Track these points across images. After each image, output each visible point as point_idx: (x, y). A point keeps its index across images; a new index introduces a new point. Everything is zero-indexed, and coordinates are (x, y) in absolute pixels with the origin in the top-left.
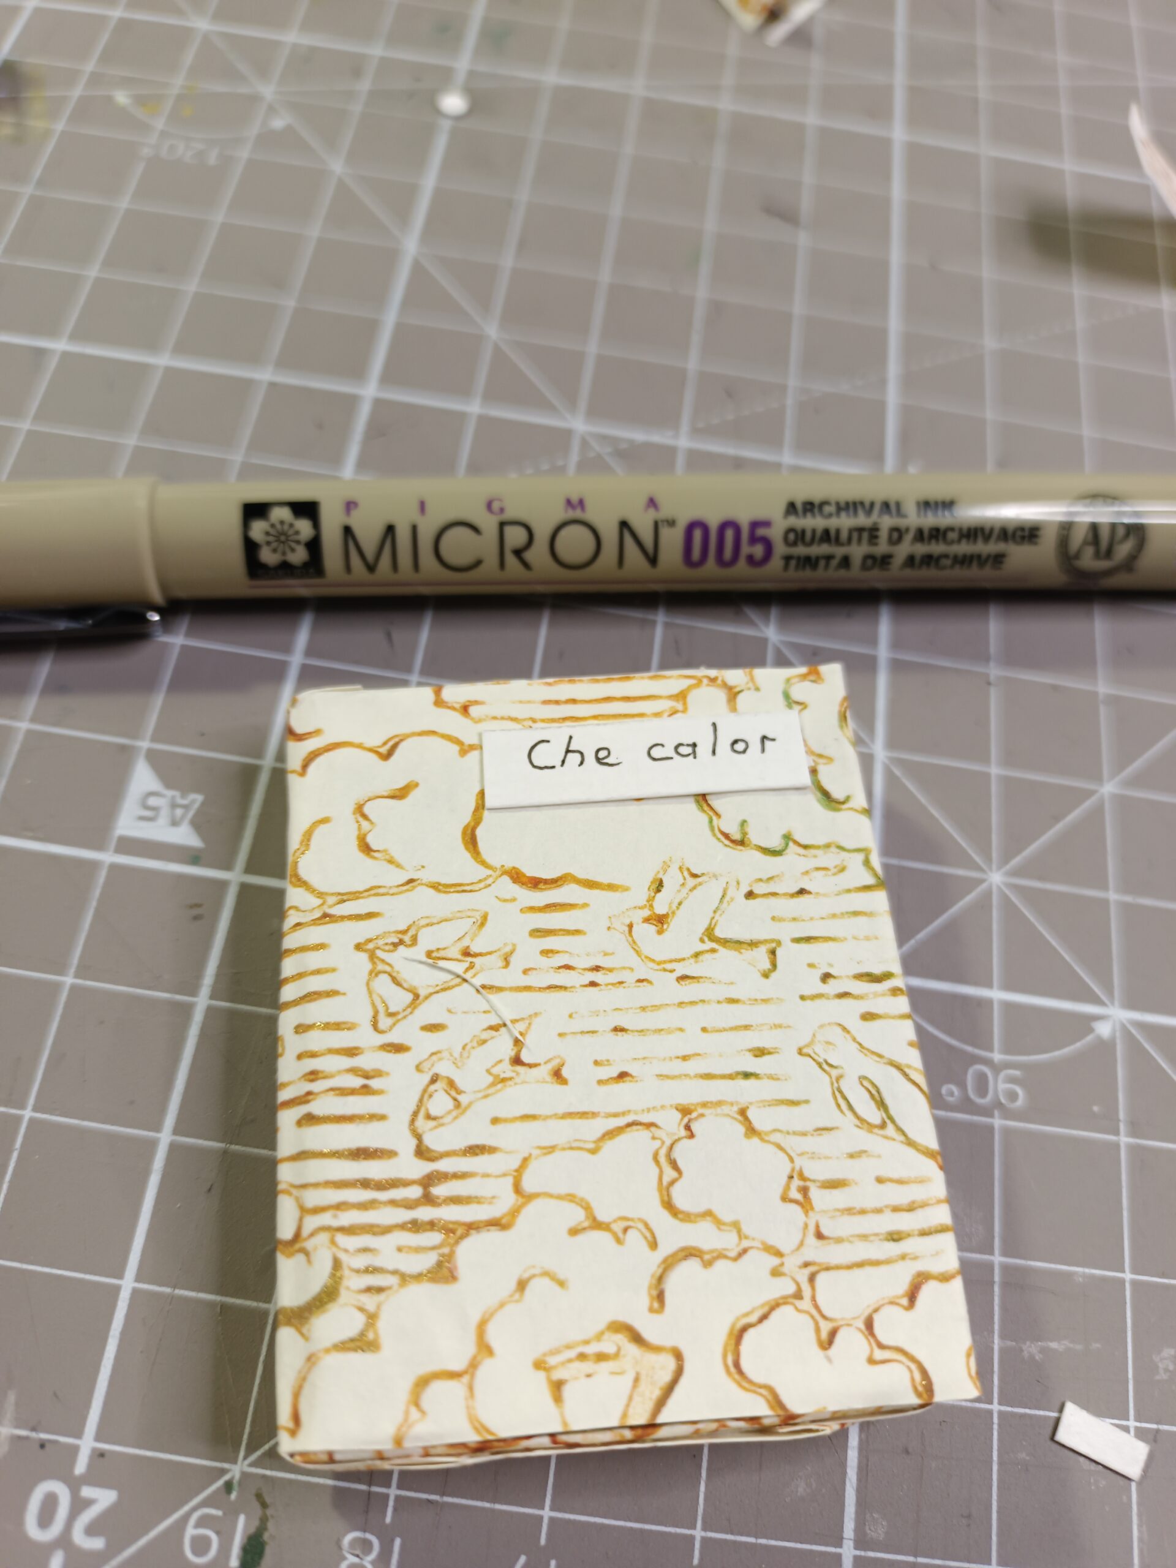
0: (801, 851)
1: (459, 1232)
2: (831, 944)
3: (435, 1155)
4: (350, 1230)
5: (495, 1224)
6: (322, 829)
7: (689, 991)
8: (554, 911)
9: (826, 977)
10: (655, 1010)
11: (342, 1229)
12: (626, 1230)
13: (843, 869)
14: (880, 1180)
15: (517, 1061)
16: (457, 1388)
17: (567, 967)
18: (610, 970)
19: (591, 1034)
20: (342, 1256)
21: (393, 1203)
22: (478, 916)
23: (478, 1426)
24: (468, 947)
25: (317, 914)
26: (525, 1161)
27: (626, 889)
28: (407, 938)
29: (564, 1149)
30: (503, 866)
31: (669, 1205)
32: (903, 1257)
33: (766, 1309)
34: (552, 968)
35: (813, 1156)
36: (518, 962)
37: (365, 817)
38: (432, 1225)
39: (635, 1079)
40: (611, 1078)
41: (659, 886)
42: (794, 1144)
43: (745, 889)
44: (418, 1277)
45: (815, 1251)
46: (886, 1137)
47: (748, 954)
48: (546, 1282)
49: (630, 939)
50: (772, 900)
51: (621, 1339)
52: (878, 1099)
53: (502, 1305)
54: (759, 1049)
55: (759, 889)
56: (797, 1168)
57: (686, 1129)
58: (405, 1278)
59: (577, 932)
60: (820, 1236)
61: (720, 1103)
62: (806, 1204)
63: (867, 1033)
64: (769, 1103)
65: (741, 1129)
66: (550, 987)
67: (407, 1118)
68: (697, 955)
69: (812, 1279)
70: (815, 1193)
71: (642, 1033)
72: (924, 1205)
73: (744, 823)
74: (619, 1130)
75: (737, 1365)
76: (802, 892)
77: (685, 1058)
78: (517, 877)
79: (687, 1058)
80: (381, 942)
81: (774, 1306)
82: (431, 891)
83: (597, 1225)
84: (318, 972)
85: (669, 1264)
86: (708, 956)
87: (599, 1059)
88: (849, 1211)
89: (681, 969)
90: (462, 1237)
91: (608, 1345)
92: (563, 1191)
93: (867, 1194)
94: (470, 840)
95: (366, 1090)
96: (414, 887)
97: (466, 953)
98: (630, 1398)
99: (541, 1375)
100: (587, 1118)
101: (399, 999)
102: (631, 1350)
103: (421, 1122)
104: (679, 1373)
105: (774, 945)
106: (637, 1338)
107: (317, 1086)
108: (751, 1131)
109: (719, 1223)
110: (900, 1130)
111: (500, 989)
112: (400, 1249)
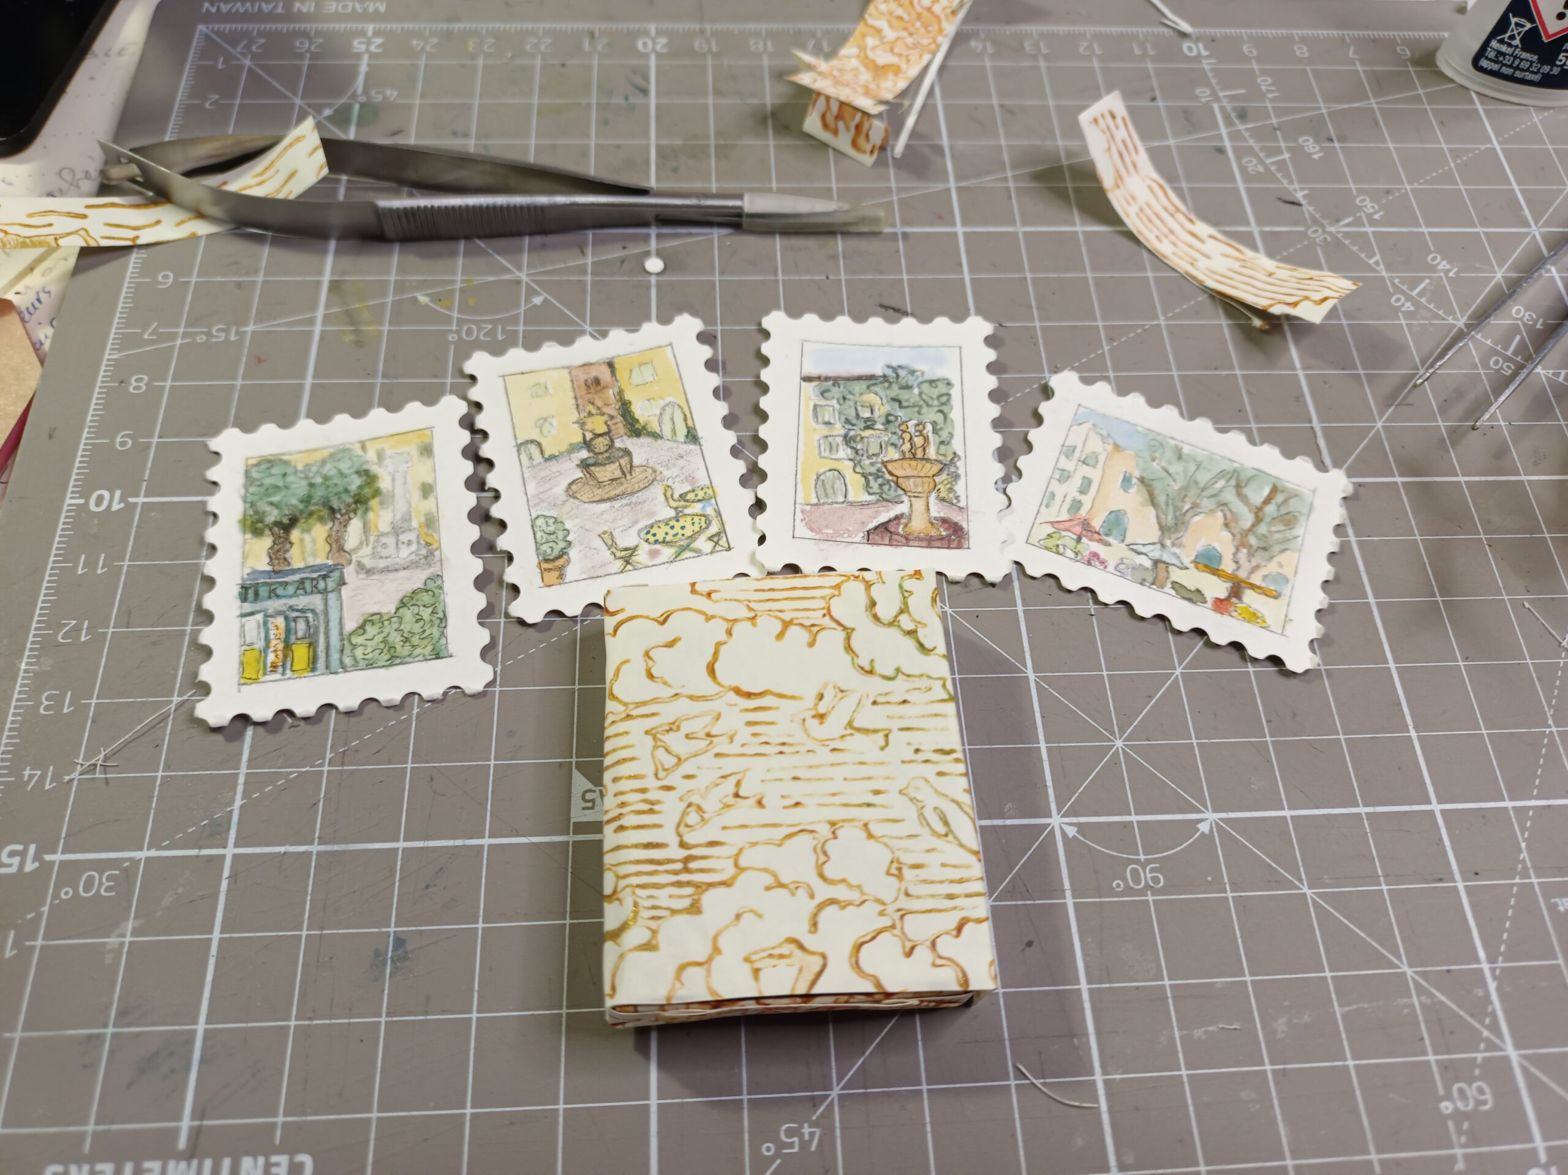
0: (905, 678)
2: (920, 732)
3: (690, 846)
4: (643, 886)
5: (724, 883)
6: (626, 667)
7: (836, 757)
8: (759, 711)
9: (917, 751)
10: (817, 768)
11: (638, 886)
12: (797, 888)
13: (930, 689)
14: (943, 865)
15: (737, 795)
16: (699, 971)
17: (767, 743)
18: (792, 745)
19: (780, 781)
20: (640, 901)
21: (667, 872)
22: (715, 714)
23: (712, 992)
24: (709, 732)
25: (624, 715)
26: (741, 850)
27: (801, 698)
28: (674, 727)
29: (763, 845)
30: (730, 686)
31: (821, 875)
32: (955, 908)
33: (875, 934)
34: (757, 743)
35: (906, 851)
36: (738, 740)
37: (651, 659)
38: (688, 884)
39: (805, 806)
40: (791, 805)
41: (821, 697)
42: (896, 844)
43: (872, 700)
44: (680, 911)
45: (904, 903)
46: (948, 842)
47: (872, 737)
48: (751, 915)
49: (804, 727)
50: (887, 707)
51: (792, 947)
52: (944, 820)
54: (876, 790)
55: (880, 699)
56: (896, 857)
57: (833, 834)
58: (674, 912)
59: (772, 723)
60: (907, 894)
61: (852, 820)
62: (900, 876)
63: (942, 783)
64: (880, 821)
65: (864, 835)
66: (756, 754)
67: (674, 826)
68: (842, 737)
69: (902, 917)
70: (906, 872)
71: (809, 781)
72: (968, 880)
73: (872, 661)
74: (795, 834)
75: (857, 963)
76: (905, 702)
77: (834, 795)
78: (738, 691)
80: (659, 730)
81: (880, 932)
82: (688, 700)
83: (781, 885)
84: (624, 747)
85: (821, 906)
86: (848, 737)
87: (784, 794)
88: (924, 881)
89: (833, 745)
90: (706, 890)
91: (786, 949)
92: (761, 866)
93: (934, 872)
94: (711, 670)
95: (651, 811)
96: (678, 698)
97: (708, 735)
98: (797, 980)
99: (747, 966)
100: (777, 827)
101: (670, 761)
102: (798, 953)
103: (682, 828)
104: (824, 966)
105: (887, 732)
106: (801, 947)
107: (625, 810)
108: (870, 836)
109: (850, 886)
110: (956, 838)
111: (727, 755)
112: (671, 896)
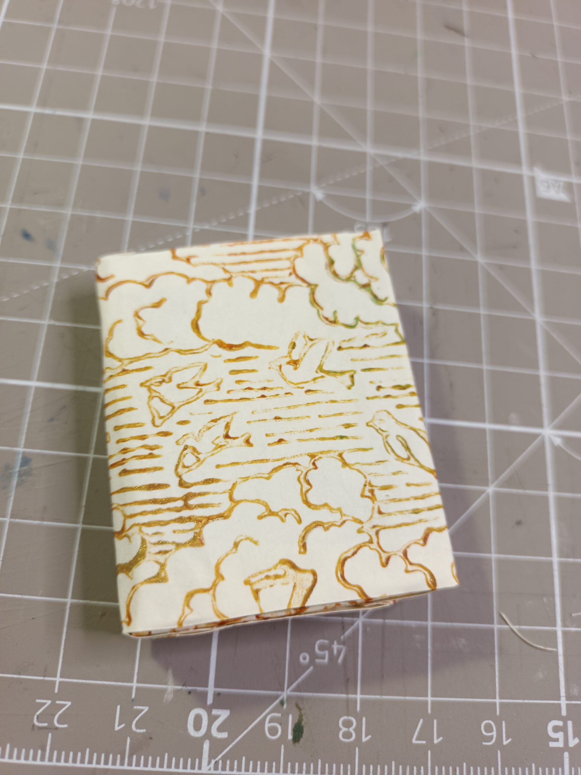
0: (364, 325)
1: (203, 521)
2: (380, 372)
3: (189, 485)
4: (149, 524)
5: (221, 516)
6: (118, 325)
7: (311, 398)
8: (242, 360)
9: (379, 388)
10: (294, 408)
11: (144, 524)
12: (286, 515)
13: (385, 334)
14: (408, 485)
15: (227, 436)
16: (207, 596)
17: (249, 388)
18: (272, 389)
19: (263, 421)
20: (147, 538)
21: (169, 509)
22: (202, 365)
23: (218, 613)
24: (198, 381)
25: (120, 370)
26: (234, 485)
27: (277, 348)
28: (166, 379)
29: (253, 478)
30: (213, 339)
31: (306, 502)
32: (420, 521)
33: (355, 549)
34: (242, 389)
35: (376, 475)
36: (224, 387)
37: (139, 318)
38: (190, 519)
39: (287, 442)
40: (275, 442)
41: (294, 346)
42: (367, 469)
43: (337, 346)
44: (184, 545)
45: (378, 520)
46: (410, 464)
47: (340, 378)
48: (248, 542)
49: (280, 373)
50: (351, 351)
51: (286, 567)
52: (406, 446)
53: (227, 555)
54: (347, 424)
55: (344, 345)
56: (368, 481)
57: (313, 465)
58: (178, 545)
59: (253, 371)
60: (380, 512)
61: (329, 451)
62: (373, 497)
63: (400, 414)
64: (353, 450)
65: (340, 463)
66: (241, 399)
67: (173, 468)
68: (314, 379)
69: (377, 533)
70: (377, 492)
71: (289, 420)
72: (429, 496)
73: (335, 312)
74: (280, 467)
75: (343, 576)
76: (365, 346)
78: (221, 344)
79: (312, 430)
80: (153, 382)
81: (359, 547)
82: (177, 354)
83: (272, 513)
84: (123, 399)
85: (308, 530)
86: (320, 380)
87: (268, 433)
88: (394, 500)
89: (307, 387)
90: (205, 524)
91: (280, 571)
92: (254, 498)
93: (402, 492)
94: (196, 327)
95: (151, 456)
96: (168, 352)
97: (198, 384)
98: (292, 595)
99: (248, 587)
100: (264, 462)
102: (291, 572)
103: (180, 469)
104: (315, 582)
105: (352, 373)
106: (294, 566)
107: (127, 456)
108: (345, 464)
109: (331, 509)
110: (417, 460)
111: (216, 401)
112: (174, 532)
